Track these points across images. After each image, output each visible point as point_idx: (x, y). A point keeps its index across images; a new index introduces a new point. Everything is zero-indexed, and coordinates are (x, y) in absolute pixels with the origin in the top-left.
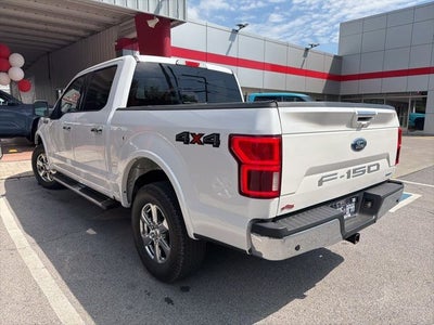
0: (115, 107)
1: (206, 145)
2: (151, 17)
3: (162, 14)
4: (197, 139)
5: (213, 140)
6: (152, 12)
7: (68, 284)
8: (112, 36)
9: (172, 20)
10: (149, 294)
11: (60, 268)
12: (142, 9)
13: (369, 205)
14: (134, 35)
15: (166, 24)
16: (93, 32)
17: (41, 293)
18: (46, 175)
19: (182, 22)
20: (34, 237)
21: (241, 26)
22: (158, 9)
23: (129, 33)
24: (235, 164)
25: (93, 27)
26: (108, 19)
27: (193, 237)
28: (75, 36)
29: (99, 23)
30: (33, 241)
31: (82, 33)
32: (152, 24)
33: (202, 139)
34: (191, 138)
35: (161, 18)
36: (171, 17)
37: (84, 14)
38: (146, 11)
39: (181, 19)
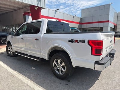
0: (43, 33)
1: (80, 43)
2: (36, 7)
3: (39, 6)
4: (76, 41)
5: (83, 41)
6: (36, 5)
7: (36, 83)
8: (22, 12)
9: (42, 8)
10: (60, 83)
11: (31, 79)
12: (33, 4)
13: (111, 56)
14: (30, 11)
15: (40, 9)
16: (15, 10)
17: (30, 86)
18: (11, 53)
19: (44, 8)
20: (17, 71)
21: (58, 10)
22: (38, 4)
23: (28, 11)
24: (90, 47)
25: (15, 8)
26: (21, 7)
27: (74, 67)
28: (9, 11)
29: (17, 8)
30: (17, 72)
31: (11, 10)
32: (36, 8)
33: (78, 41)
34: (74, 41)
35: (38, 7)
36: (41, 7)
37: (13, 5)
38: (35, 5)
39: (44, 7)
